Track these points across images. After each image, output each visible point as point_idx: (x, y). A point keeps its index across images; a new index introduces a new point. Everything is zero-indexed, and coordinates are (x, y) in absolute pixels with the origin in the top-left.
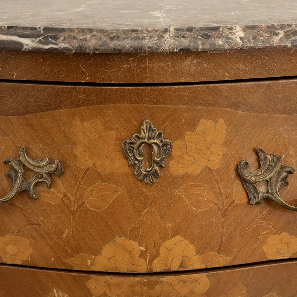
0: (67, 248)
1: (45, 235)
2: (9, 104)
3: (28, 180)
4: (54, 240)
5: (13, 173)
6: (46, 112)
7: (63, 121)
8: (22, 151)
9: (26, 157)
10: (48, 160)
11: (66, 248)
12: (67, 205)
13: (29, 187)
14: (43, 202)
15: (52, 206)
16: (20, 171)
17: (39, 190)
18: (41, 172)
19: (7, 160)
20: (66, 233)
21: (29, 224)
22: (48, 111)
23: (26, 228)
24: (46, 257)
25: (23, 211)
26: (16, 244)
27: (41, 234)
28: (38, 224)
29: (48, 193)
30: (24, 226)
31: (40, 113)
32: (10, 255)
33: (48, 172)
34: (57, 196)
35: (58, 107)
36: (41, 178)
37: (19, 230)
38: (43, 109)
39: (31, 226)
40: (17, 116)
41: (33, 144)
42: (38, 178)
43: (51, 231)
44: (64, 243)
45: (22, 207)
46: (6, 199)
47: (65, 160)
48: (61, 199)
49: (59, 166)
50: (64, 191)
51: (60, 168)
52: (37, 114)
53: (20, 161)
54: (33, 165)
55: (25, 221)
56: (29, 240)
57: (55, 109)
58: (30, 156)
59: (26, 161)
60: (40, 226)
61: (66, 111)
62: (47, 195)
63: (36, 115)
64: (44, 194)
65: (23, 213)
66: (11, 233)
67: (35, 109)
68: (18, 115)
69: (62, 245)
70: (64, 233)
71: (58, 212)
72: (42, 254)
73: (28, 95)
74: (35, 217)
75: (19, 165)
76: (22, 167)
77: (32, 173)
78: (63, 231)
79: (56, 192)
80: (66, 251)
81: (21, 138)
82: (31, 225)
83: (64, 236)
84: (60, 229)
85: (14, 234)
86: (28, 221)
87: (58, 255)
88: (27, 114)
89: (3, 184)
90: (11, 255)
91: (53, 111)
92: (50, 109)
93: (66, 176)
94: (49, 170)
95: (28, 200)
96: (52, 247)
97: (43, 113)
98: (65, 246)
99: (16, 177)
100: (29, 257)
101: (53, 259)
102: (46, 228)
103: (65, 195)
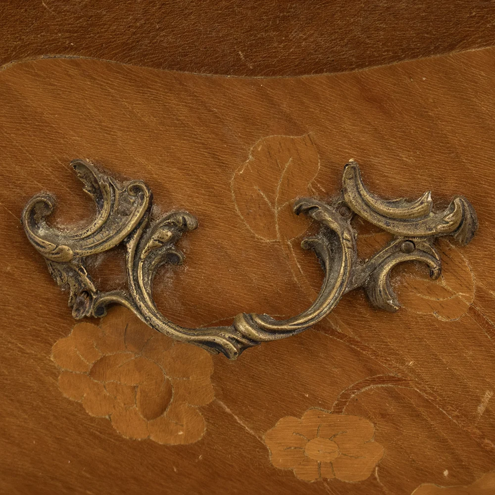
0: (489, 442)
1: (421, 409)
2: (305, 39)
3: (370, 259)
4: (450, 421)
5: (321, 240)
6: (423, 59)
7: (476, 83)
8: (351, 176)
9: (364, 192)
10: (430, 199)
11: (487, 441)
12: (487, 323)
13: (374, 278)
14: (416, 318)
15: (444, 328)
16: (346, 235)
17: (402, 283)
18: (411, 233)
19: (306, 205)
20: (487, 400)
21: (373, 381)
22: (427, 53)
23: (363, 390)
24: (426, 467)
25: (355, 345)
26: (334, 436)
27: (410, 407)
28: (399, 380)
29: (430, 290)
30: (358, 387)
31: (402, 62)
32: (317, 467)
33: (433, 235)
34: (457, 298)
35: (461, 41)
36: (408, 251)
37: (342, 398)
38: (413, 49)
39: (380, 386)
40: (330, 71)
41: (380, 154)
42: (401, 250)
43: (441, 395)
44: (479, 429)
45: (351, 333)
46: (312, 319)
47: (480, 196)
48: (471, 309)
49: (469, 216)
50: (480, 284)
51: (469, 220)
52: (395, 63)
53: (344, 204)
54: (384, 216)
55: (362, 372)
56: (372, 425)
57: (452, 47)
58: (372, 188)
59: (363, 204)
60: (407, 385)
61: (487, 50)
62: (427, 297)
63: (390, 68)
64: (419, 295)
65: (352, 350)
66: (320, 405)
67: (388, 51)
68: (335, 70)
69: (474, 434)
70: (478, 401)
71: (460, 343)
72: (414, 461)
73: (366, 8)
74: (391, 360)
75: (340, 216)
76: (349, 222)
77: (379, 237)
78: (477, 396)
79: (453, 289)
80: (486, 451)
81: (345, 136)
82: (380, 383)
83: (481, 409)
84: (468, 392)
85: (328, 409)
86: (371, 372)
87: (462, 461)
88: (362, 66)
89: (290, 272)
90: (319, 465)
91: (446, 54)
92: (436, 48)
93: (484, 240)
94: (435, 227)
95: (367, 314)
96: (444, 441)
97: (414, 60)
98: (483, 437)
99: (332, 250)
100: (375, 469)
101: (446, 473)
102: (425, 391)
103: (481, 296)
